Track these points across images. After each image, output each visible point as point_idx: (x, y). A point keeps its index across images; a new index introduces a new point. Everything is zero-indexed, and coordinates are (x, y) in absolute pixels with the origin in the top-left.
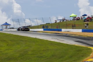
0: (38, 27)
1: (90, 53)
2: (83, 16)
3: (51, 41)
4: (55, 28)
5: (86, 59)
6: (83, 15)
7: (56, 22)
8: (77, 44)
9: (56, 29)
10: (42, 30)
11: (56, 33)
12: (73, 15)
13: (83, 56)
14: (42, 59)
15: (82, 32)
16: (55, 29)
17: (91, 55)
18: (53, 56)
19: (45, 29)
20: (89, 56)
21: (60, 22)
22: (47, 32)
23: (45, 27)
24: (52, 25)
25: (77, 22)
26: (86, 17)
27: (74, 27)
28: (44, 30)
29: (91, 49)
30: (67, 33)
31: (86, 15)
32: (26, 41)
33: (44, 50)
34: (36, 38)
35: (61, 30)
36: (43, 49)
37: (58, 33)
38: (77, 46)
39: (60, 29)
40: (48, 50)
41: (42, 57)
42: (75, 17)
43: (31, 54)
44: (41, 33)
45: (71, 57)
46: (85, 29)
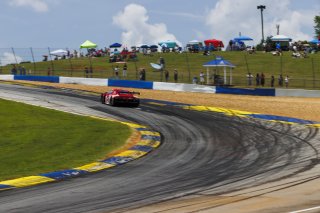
1: (127, 138)
2: (111, 47)
3: (31, 107)
4: (44, 74)
5: (114, 151)
6: (112, 44)
7: (46, 60)
8: (95, 115)
10: (10, 77)
11: (46, 87)
12: (88, 44)
13: (108, 144)
14: (9, 149)
15: (109, 85)
16: (42, 75)
17: (128, 141)
18: (35, 141)
20: (123, 143)
21: (56, 59)
22: (23, 84)
23: (19, 72)
24: (35, 65)
25: (96, 62)
26: (120, 50)
27: (90, 74)
28: (15, 78)
29: (128, 128)
30: (72, 86)
31: (119, 46)
35: (57, 81)
36: (10, 125)
37: (51, 87)
38: (94, 120)
39: (55, 76)
40: (24, 127)
41: (7, 144)
42: (93, 50)
44: (8, 85)
45: (80, 145)
46: (117, 78)
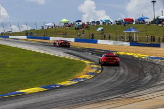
0: (20, 34)
1: (84, 68)
2: (76, 22)
3: (35, 52)
5: (78, 75)
6: (77, 20)
9: (43, 36)
10: (25, 37)
11: (43, 42)
12: (64, 20)
13: (74, 72)
14: (24, 74)
15: (75, 42)
16: (41, 36)
17: (85, 70)
18: (37, 70)
19: (29, 36)
20: (82, 71)
21: (48, 28)
22: (31, 41)
23: (29, 34)
24: (38, 31)
25: (69, 30)
26: (81, 23)
27: (65, 36)
28: (27, 38)
29: (84, 63)
31: (80, 21)
32: (4, 50)
33: (26, 63)
34: (16, 48)
35: (49, 39)
37: (45, 43)
38: (67, 59)
39: (48, 37)
40: (32, 63)
41: (23, 71)
42: (67, 23)
43: (10, 68)
44: (24, 41)
45: (60, 72)
46: (79, 38)
